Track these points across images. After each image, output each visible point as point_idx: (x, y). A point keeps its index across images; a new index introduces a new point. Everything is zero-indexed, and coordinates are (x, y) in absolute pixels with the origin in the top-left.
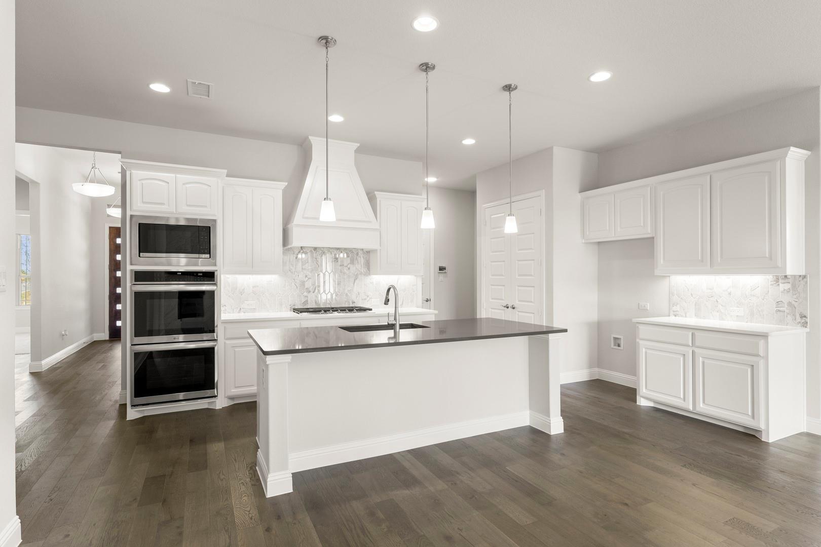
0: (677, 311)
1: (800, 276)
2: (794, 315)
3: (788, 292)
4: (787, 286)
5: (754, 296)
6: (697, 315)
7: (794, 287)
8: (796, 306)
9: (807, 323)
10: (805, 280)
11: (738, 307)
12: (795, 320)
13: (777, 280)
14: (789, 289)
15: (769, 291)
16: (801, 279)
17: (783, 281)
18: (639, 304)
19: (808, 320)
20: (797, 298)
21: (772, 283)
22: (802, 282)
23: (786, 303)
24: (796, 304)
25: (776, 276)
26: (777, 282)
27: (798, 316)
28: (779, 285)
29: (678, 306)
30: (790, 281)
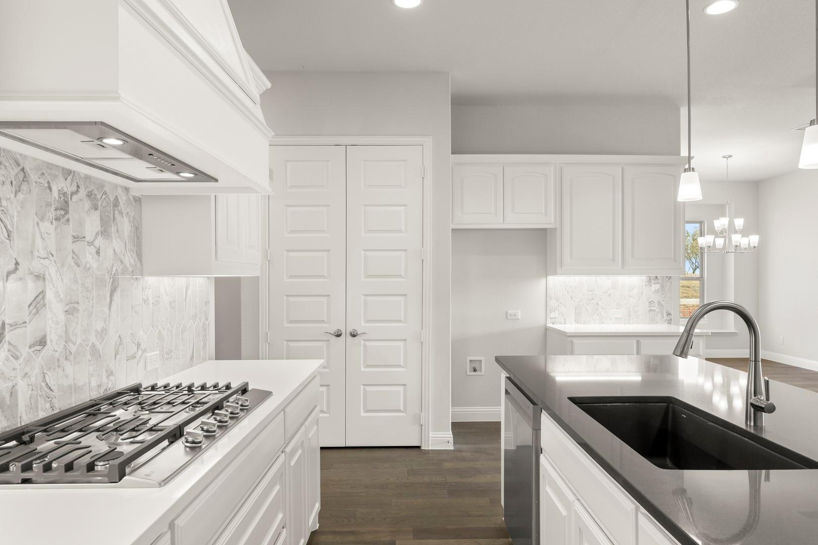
0: (555, 318)
1: (667, 277)
2: (662, 314)
3: (658, 292)
4: (657, 286)
5: (631, 297)
6: (577, 321)
7: (662, 287)
8: (664, 305)
9: (671, 320)
10: (670, 280)
11: (617, 309)
12: (663, 318)
13: (650, 281)
14: (659, 289)
15: (643, 292)
16: (667, 279)
17: (655, 282)
18: (507, 312)
19: (672, 317)
20: (664, 298)
21: (646, 283)
22: (668, 282)
23: (656, 303)
24: (663, 303)
25: (649, 277)
26: (650, 282)
27: (665, 314)
28: (651, 285)
29: (557, 312)
30: (660, 281)
